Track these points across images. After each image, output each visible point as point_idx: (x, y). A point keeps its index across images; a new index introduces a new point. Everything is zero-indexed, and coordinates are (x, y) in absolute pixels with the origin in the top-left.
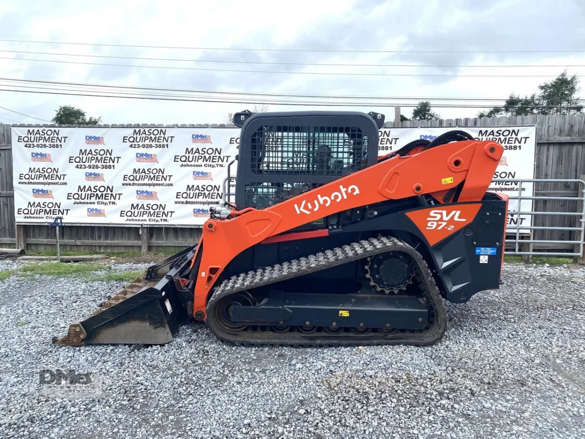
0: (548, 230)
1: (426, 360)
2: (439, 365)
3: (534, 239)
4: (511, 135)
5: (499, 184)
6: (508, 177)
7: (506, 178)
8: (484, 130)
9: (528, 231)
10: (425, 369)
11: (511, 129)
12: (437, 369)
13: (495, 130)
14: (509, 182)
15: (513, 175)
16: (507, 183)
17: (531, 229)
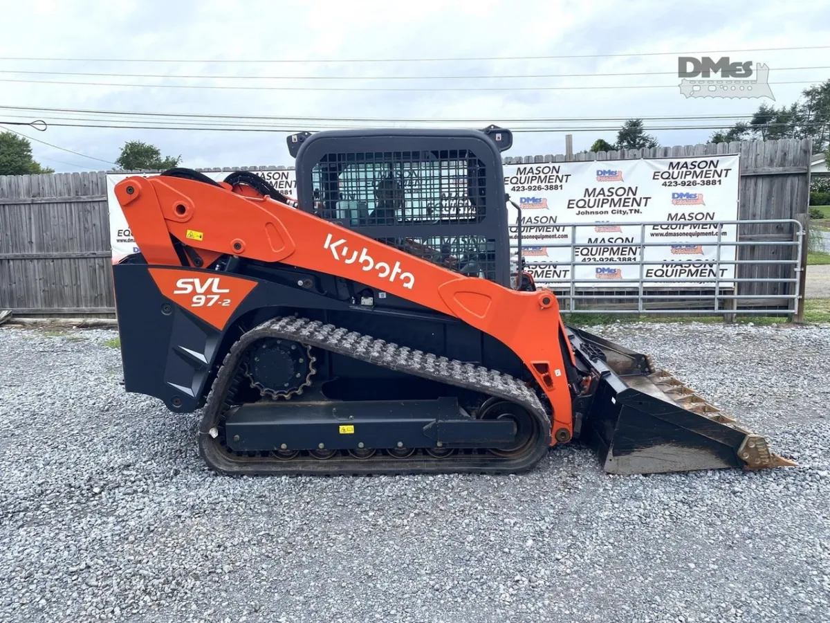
0: (757, 282)
3: (739, 294)
4: (709, 167)
5: (695, 228)
6: (706, 219)
7: (703, 221)
8: (675, 161)
9: (731, 285)
11: (708, 160)
13: (689, 161)
14: (706, 224)
15: (712, 216)
16: (704, 227)
17: (734, 282)
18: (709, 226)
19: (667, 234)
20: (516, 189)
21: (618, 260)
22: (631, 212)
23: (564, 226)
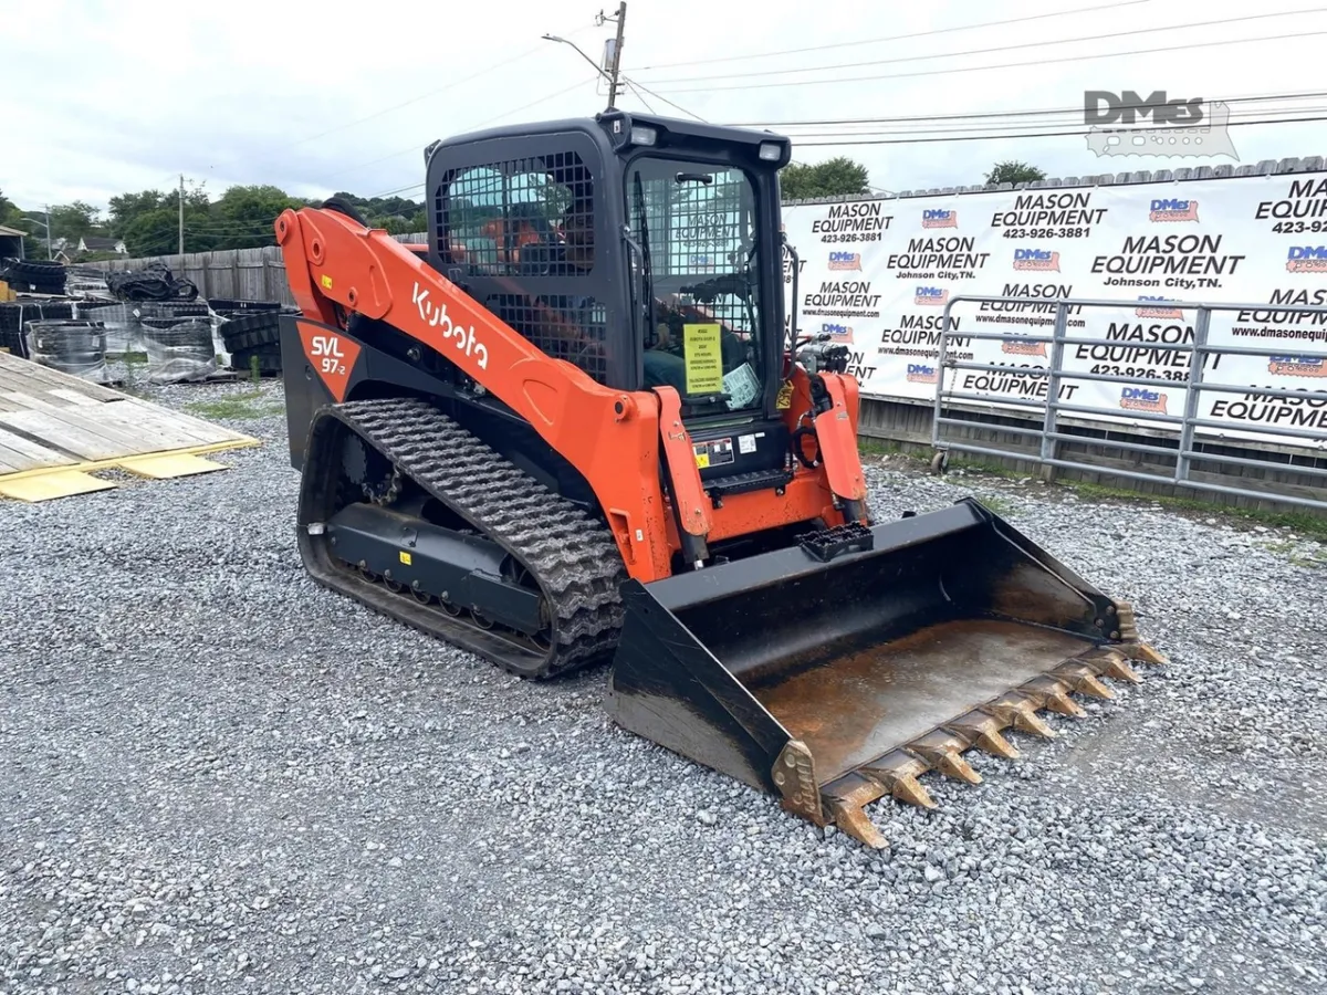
20: (1011, 234)
21: (1164, 376)
22: (1201, 285)
23: (1081, 305)
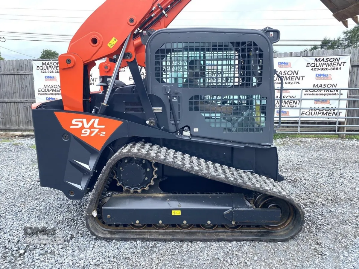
1: (293, 188)
2: (301, 191)
3: (347, 124)
4: (335, 61)
5: (326, 91)
6: (332, 87)
7: (331, 88)
8: (318, 58)
9: (343, 120)
10: (293, 193)
11: (335, 57)
12: (300, 193)
13: (325, 58)
14: (332, 90)
15: (335, 85)
16: (331, 91)
17: (345, 119)
18: (334, 90)
19: (313, 94)
22: (295, 83)
